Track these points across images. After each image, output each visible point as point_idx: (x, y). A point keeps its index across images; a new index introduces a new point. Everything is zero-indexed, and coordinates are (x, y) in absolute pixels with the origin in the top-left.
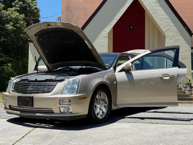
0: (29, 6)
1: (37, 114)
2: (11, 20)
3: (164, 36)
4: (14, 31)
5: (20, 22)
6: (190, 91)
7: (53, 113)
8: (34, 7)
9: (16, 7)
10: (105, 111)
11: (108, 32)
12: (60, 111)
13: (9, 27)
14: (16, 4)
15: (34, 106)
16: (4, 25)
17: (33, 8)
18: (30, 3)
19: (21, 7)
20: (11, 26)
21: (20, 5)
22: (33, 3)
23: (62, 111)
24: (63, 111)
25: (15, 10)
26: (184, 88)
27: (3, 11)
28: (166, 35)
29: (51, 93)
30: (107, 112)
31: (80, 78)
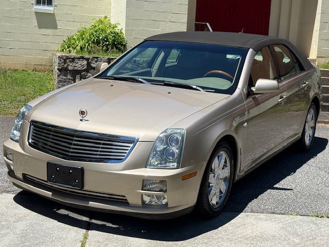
1: (92, 204)
7: (127, 204)
12: (143, 202)
15: (85, 188)
24: (149, 201)
29: (123, 164)
30: (228, 190)
31: (184, 132)
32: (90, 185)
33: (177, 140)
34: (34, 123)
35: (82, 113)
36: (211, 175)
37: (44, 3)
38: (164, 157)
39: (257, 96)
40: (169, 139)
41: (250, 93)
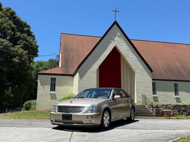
0: (31, 44)
1: (74, 124)
2: (17, 55)
3: (134, 72)
4: (19, 64)
5: (24, 56)
6: (153, 110)
7: (83, 123)
8: (35, 44)
9: (20, 45)
10: (108, 123)
11: (96, 69)
13: (16, 60)
14: (20, 43)
15: (72, 120)
16: (12, 58)
17: (34, 46)
18: (32, 41)
19: (24, 45)
20: (17, 59)
21: (24, 43)
22: (34, 42)
23: (88, 122)
25: (21, 47)
26: (149, 108)
27: (11, 48)
28: (136, 71)
29: (82, 113)
30: (109, 123)
31: (96, 104)
32: (74, 119)
33: (95, 107)
34: (58, 106)
35: (71, 102)
36: (104, 117)
37: (53, 91)
38: (92, 111)
39: (115, 100)
40: (93, 107)
41: (113, 99)
